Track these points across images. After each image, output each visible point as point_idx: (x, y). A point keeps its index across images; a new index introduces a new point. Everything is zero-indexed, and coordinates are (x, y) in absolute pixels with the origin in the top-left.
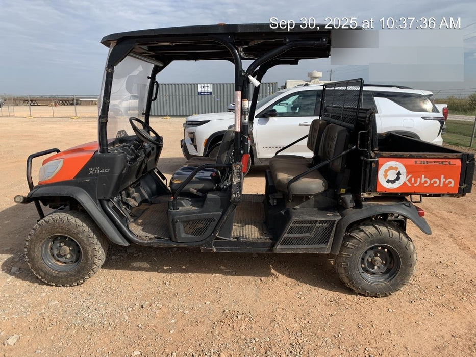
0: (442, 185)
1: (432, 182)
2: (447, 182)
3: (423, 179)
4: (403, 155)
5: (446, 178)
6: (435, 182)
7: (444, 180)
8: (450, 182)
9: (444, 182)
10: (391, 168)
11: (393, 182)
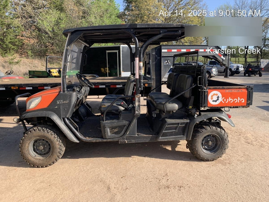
0: (239, 102)
1: (234, 100)
2: (241, 100)
3: (230, 99)
4: (219, 88)
5: (241, 98)
6: (236, 100)
7: (240, 99)
8: (242, 100)
9: (240, 100)
10: (214, 94)
11: (216, 101)
